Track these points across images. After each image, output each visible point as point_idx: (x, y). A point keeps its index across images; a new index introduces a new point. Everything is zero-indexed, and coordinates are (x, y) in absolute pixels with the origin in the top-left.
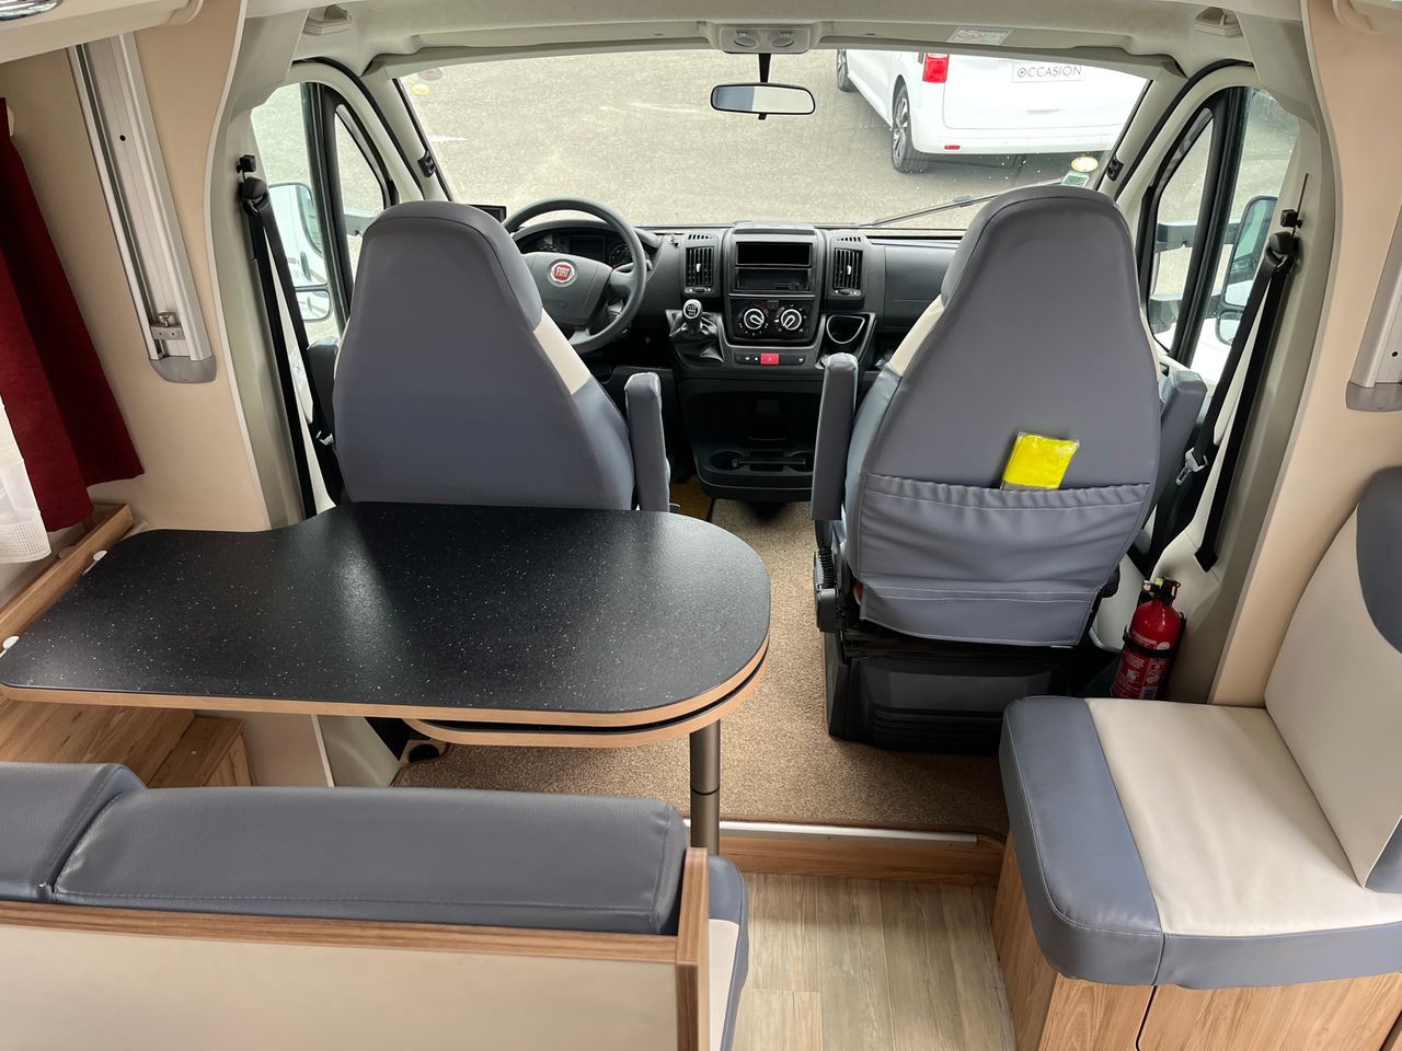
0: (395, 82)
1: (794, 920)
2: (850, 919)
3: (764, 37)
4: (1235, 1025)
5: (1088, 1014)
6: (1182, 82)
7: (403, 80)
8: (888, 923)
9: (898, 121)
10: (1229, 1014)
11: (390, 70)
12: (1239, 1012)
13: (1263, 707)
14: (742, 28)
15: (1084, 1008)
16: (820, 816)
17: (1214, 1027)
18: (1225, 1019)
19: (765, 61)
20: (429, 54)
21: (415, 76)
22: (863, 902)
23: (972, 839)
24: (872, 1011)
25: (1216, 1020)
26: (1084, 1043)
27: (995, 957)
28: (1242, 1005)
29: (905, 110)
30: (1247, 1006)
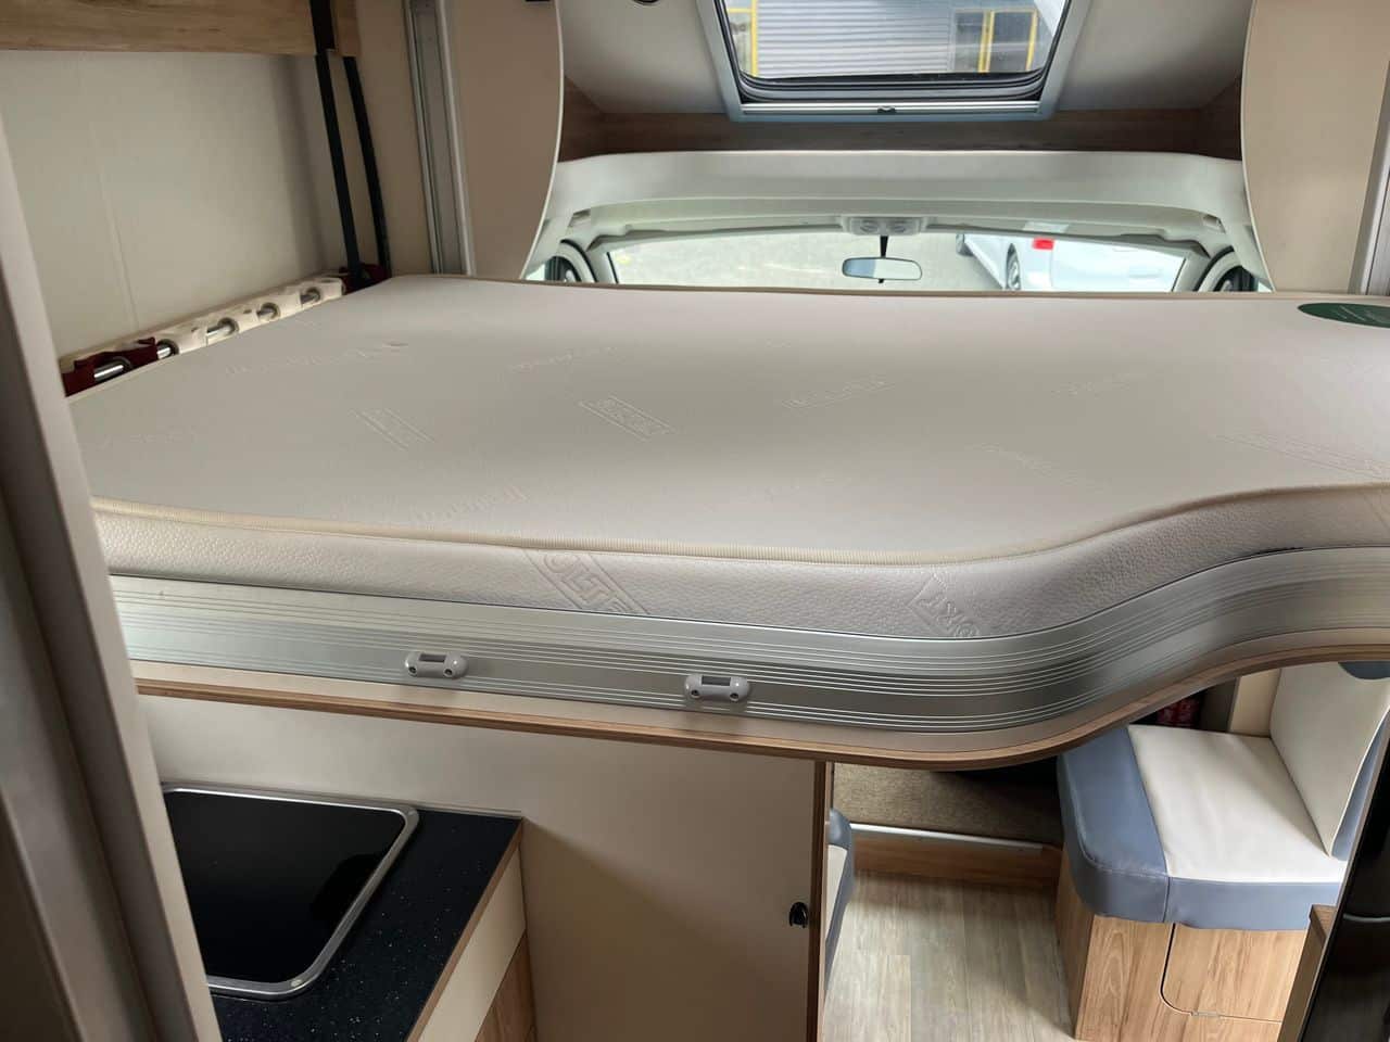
0: (608, 255)
1: (891, 905)
2: (938, 907)
3: (883, 226)
4: (1239, 975)
5: (1120, 958)
6: (1208, 261)
7: (612, 254)
8: (968, 912)
9: (1010, 282)
10: (1233, 965)
11: (606, 246)
12: (1242, 963)
13: (1269, 736)
14: (866, 220)
15: (1116, 954)
16: (914, 822)
17: (1223, 979)
18: (1231, 971)
19: (884, 241)
20: (633, 235)
21: (621, 251)
22: (948, 896)
23: (1039, 846)
24: (951, 972)
25: (1223, 971)
26: (1118, 988)
27: (1055, 942)
28: (1243, 956)
29: (1016, 273)
30: (1248, 957)
